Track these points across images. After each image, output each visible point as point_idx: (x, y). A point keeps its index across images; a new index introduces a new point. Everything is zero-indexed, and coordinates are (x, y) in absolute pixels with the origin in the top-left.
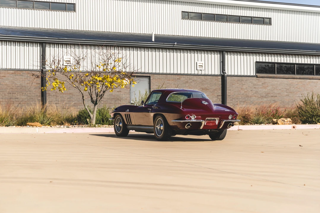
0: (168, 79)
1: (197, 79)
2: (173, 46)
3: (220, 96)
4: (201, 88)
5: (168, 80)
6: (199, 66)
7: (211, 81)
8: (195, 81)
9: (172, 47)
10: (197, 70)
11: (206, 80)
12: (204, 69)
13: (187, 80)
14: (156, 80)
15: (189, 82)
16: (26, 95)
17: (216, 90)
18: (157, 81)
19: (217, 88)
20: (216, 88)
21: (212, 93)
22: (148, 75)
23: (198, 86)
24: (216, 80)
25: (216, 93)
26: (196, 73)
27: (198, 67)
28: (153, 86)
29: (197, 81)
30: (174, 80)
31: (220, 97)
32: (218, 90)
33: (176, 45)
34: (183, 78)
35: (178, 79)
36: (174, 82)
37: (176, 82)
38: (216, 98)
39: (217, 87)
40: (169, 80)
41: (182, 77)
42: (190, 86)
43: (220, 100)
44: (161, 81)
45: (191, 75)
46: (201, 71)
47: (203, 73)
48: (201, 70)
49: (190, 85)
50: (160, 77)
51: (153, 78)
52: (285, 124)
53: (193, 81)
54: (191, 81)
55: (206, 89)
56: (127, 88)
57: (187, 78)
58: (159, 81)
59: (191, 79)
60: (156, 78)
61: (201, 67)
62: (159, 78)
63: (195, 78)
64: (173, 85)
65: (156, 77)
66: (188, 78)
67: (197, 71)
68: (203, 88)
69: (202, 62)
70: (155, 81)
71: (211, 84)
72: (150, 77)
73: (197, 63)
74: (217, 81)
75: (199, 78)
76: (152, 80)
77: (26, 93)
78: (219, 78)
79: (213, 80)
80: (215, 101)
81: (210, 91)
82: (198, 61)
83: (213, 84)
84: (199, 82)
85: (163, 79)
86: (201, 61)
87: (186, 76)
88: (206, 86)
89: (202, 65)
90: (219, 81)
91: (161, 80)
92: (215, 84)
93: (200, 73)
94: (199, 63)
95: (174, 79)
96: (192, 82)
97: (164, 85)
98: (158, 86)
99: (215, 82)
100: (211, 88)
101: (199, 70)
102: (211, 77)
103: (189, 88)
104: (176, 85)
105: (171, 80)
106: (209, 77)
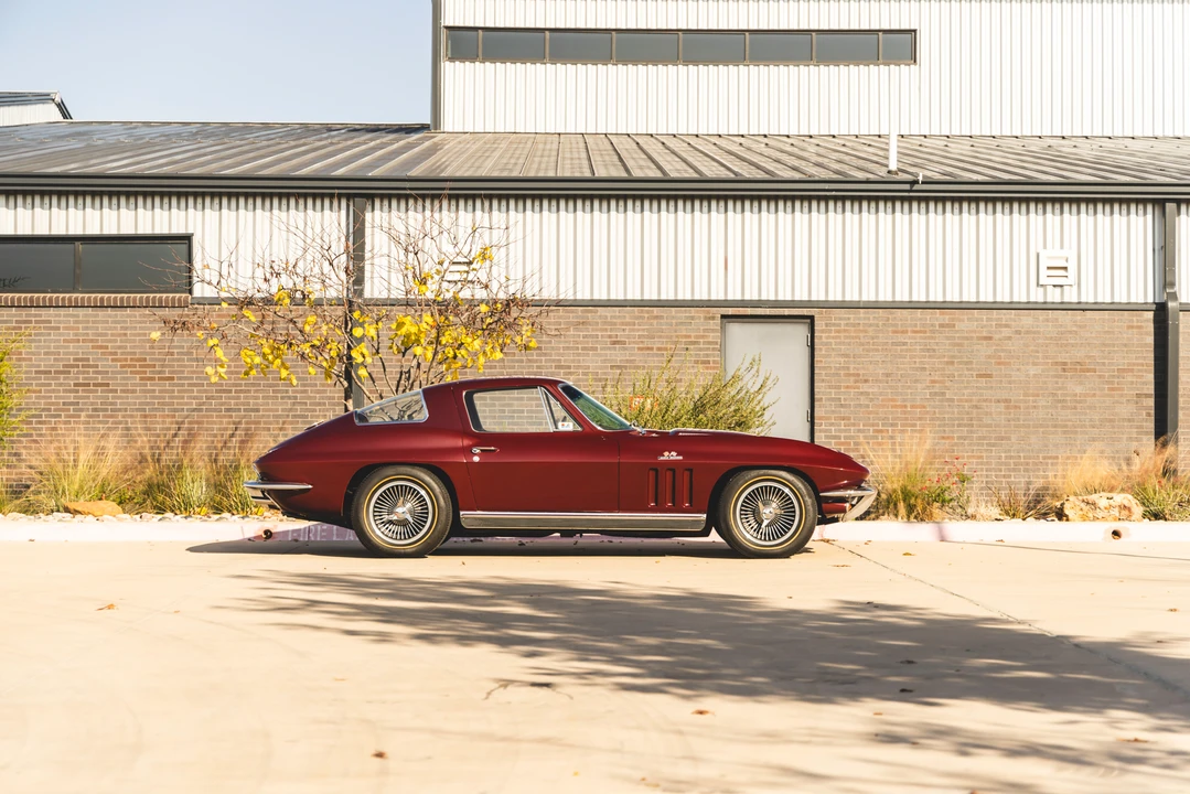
0: (896, 325)
1: (1037, 326)
2: (907, 187)
3: (1147, 396)
4: (1056, 363)
5: (895, 332)
6: (1048, 268)
7: (1106, 332)
8: (1027, 332)
10: (1039, 284)
11: (1081, 326)
12: (1073, 281)
13: (990, 332)
14: (838, 331)
15: (997, 336)
16: (289, 398)
17: (1132, 370)
18: (846, 337)
19: (1134, 364)
20: (1129, 364)
21: (1112, 383)
22: (805, 312)
23: (1040, 355)
24: (1132, 327)
25: (1132, 383)
26: (1037, 296)
27: (1044, 272)
28: (828, 356)
29: (1034, 333)
30: (925, 332)
31: (1151, 402)
32: (1139, 371)
33: (923, 183)
34: (965, 321)
35: (941, 326)
36: (925, 338)
37: (932, 338)
38: (1132, 408)
39: (1137, 358)
40: (903, 332)
41: (966, 317)
42: (1003, 354)
43: (1148, 414)
44: (862, 335)
45: (1009, 307)
46: (1058, 290)
47: (1071, 296)
48: (1061, 286)
49: (1003, 351)
50: (859, 319)
51: (827, 325)
52: (1096, 519)
53: (1018, 332)
54: (1006, 332)
55: (1078, 367)
56: (707, 368)
57: (988, 319)
58: (853, 338)
59: (1007, 326)
60: (839, 325)
61: (1062, 272)
62: (854, 325)
63: (1027, 319)
64: (922, 350)
65: (840, 319)
66: (994, 323)
67: (1041, 290)
68: (1065, 364)
69: (1064, 253)
70: (833, 338)
71: (1104, 345)
72: (812, 318)
73: (1038, 255)
74: (1135, 330)
75: (1047, 320)
76: (822, 331)
77: (287, 391)
78: (1147, 320)
79: (1118, 326)
80: (1124, 420)
81: (1100, 377)
82: (1045, 247)
83: (1114, 345)
84: (1046, 338)
85: (871, 325)
86: (1062, 247)
87: (984, 315)
88: (1080, 354)
89: (1062, 264)
90: (1147, 334)
91: (866, 331)
92: (1125, 345)
93: (1054, 296)
94: (1049, 258)
95: (923, 325)
96: (1010, 338)
97: (877, 350)
98: (847, 356)
99: (1125, 335)
100: (1104, 364)
101: (1050, 289)
102: (1107, 317)
103: (999, 364)
104: (934, 350)
105: (909, 329)
106: (1098, 318)
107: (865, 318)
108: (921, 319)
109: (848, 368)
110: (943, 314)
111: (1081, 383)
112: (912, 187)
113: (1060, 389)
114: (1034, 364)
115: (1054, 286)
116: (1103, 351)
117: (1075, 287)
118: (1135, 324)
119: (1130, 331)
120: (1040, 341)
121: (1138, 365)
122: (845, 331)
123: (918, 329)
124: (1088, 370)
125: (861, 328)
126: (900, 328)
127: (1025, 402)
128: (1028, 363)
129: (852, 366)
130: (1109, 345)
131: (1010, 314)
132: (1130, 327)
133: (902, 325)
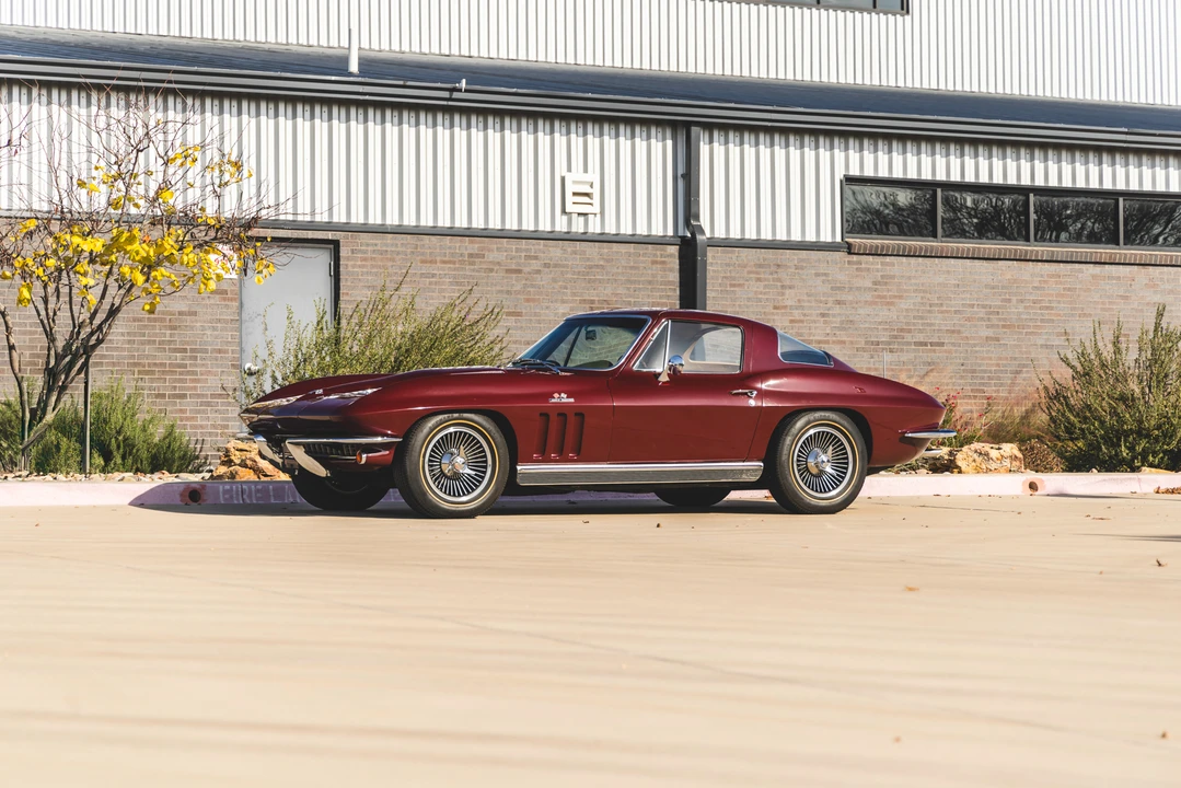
0: (423, 254)
1: (566, 259)
2: (447, 94)
5: (423, 262)
6: (575, 194)
7: (632, 268)
8: (556, 266)
9: (445, 103)
10: (564, 211)
11: (607, 261)
12: (597, 209)
13: (519, 264)
14: (364, 259)
15: (526, 269)
18: (373, 266)
19: (659, 304)
20: (653, 304)
22: (330, 235)
23: (569, 291)
24: (657, 262)
26: (561, 225)
27: (570, 198)
28: (353, 288)
29: (563, 266)
30: (454, 263)
34: (494, 251)
35: (471, 255)
36: (455, 270)
37: (461, 269)
39: (661, 297)
40: (431, 262)
41: (495, 247)
42: (532, 290)
44: (390, 264)
45: (533, 237)
46: (582, 219)
47: (595, 226)
48: (585, 215)
49: (532, 286)
50: (387, 245)
51: (352, 251)
53: (547, 266)
54: (535, 265)
55: (605, 306)
56: (225, 300)
57: (517, 250)
58: (380, 267)
59: (536, 258)
60: (366, 252)
61: (586, 200)
62: (381, 252)
63: (555, 251)
64: (451, 283)
65: (368, 245)
66: (523, 254)
67: (565, 218)
68: (592, 302)
69: (588, 178)
70: (360, 267)
71: (630, 282)
72: (338, 244)
73: (563, 179)
74: (659, 266)
75: (574, 253)
76: (348, 259)
78: (671, 256)
79: (643, 262)
82: (569, 170)
83: (639, 282)
84: (575, 273)
85: (398, 253)
86: (586, 171)
87: (513, 245)
89: (587, 189)
90: (671, 270)
91: (393, 260)
92: (650, 282)
93: (578, 226)
94: (574, 182)
95: (452, 254)
96: (538, 272)
98: (374, 288)
99: (650, 272)
101: (575, 216)
102: (632, 251)
103: (528, 300)
105: (438, 259)
106: (624, 251)
107: (391, 245)
108: (450, 248)
110: (472, 242)
112: (451, 95)
114: (563, 302)
115: (579, 214)
116: (628, 289)
117: (599, 216)
118: (659, 259)
119: (654, 267)
120: (569, 276)
122: (372, 259)
123: (447, 259)
125: (389, 256)
126: (429, 258)
128: (556, 301)
130: (635, 282)
131: (539, 244)
132: (654, 262)
133: (431, 253)
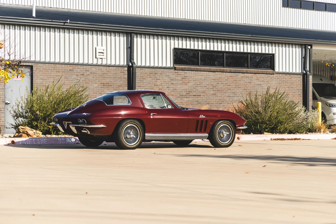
0: (56, 70)
1: (96, 71)
4: (102, 83)
5: (56, 72)
6: (99, 53)
7: (115, 74)
8: (94, 73)
9: (62, 26)
10: (96, 57)
11: (108, 72)
12: (105, 57)
13: (83, 73)
14: (40, 71)
15: (85, 74)
18: (42, 73)
19: (122, 84)
22: (30, 64)
23: (97, 80)
26: (95, 62)
27: (98, 54)
28: (37, 79)
29: (96, 73)
30: (65, 72)
32: (123, 86)
33: (69, 23)
35: (70, 70)
36: (65, 74)
37: (67, 74)
39: (123, 82)
40: (59, 72)
41: (76, 68)
42: (87, 80)
44: (47, 72)
45: (87, 65)
46: (101, 60)
47: (104, 62)
48: (102, 58)
50: (46, 67)
51: (37, 69)
53: (91, 73)
54: (88, 73)
55: (108, 85)
57: (83, 69)
58: (44, 73)
59: (88, 71)
60: (40, 69)
61: (102, 54)
62: (45, 69)
63: (94, 69)
64: (64, 78)
65: (41, 67)
66: (85, 70)
67: (96, 59)
68: (104, 83)
69: (103, 48)
70: (39, 73)
71: (114, 78)
72: (32, 67)
73: (96, 48)
74: (122, 73)
75: (99, 69)
76: (35, 71)
78: (126, 70)
79: (118, 72)
81: (113, 88)
82: (97, 46)
84: (99, 75)
85: (50, 69)
86: (102, 46)
87: (81, 67)
88: (108, 80)
89: (103, 51)
91: (48, 71)
92: (120, 78)
93: (100, 62)
94: (99, 49)
95: (65, 70)
96: (89, 75)
97: (51, 78)
98: (43, 79)
99: (120, 75)
100: (114, 84)
101: (99, 59)
102: (115, 69)
103: (86, 83)
104: (68, 78)
105: (61, 71)
106: (113, 69)
107: (48, 67)
108: (64, 68)
109: (43, 84)
110: (70, 66)
111: (108, 90)
112: (64, 24)
113: (102, 91)
114: (96, 83)
115: (100, 58)
116: (114, 80)
117: (105, 59)
118: (122, 71)
119: (121, 73)
120: (97, 76)
121: (123, 84)
122: (42, 71)
123: (63, 71)
124: (110, 86)
125: (47, 70)
126: (58, 71)
127: (93, 95)
128: (94, 83)
129: (44, 83)
130: (116, 78)
131: (89, 67)
132: (121, 72)
133: (59, 69)
